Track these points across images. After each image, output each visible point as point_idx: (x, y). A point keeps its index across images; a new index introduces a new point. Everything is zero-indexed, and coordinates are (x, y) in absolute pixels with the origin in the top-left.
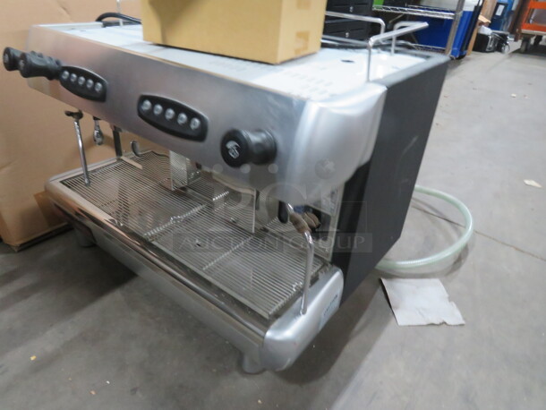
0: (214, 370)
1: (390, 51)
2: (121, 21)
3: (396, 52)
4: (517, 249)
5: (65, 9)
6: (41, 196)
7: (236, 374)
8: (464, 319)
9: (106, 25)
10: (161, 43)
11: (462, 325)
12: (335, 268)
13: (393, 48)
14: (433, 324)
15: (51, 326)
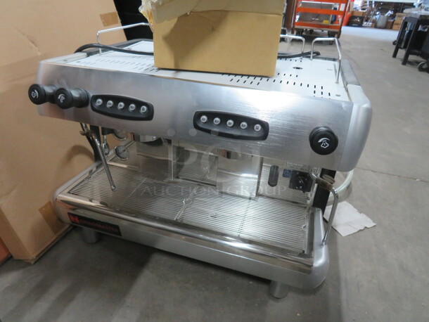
0: (256, 305)
1: (309, 57)
2: (100, 49)
3: (314, 57)
4: (372, 171)
5: (33, 43)
6: (44, 209)
7: (271, 302)
8: (374, 222)
9: (89, 54)
10: (173, 67)
11: (375, 226)
12: (317, 209)
13: (311, 55)
14: (361, 230)
15: (112, 315)
